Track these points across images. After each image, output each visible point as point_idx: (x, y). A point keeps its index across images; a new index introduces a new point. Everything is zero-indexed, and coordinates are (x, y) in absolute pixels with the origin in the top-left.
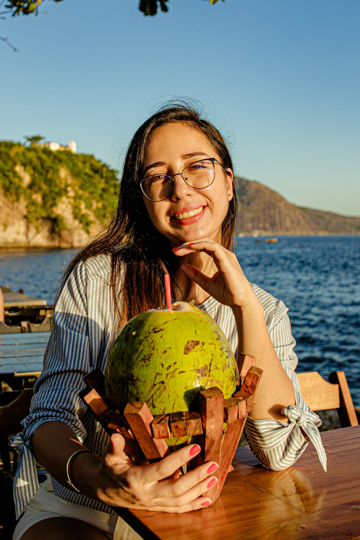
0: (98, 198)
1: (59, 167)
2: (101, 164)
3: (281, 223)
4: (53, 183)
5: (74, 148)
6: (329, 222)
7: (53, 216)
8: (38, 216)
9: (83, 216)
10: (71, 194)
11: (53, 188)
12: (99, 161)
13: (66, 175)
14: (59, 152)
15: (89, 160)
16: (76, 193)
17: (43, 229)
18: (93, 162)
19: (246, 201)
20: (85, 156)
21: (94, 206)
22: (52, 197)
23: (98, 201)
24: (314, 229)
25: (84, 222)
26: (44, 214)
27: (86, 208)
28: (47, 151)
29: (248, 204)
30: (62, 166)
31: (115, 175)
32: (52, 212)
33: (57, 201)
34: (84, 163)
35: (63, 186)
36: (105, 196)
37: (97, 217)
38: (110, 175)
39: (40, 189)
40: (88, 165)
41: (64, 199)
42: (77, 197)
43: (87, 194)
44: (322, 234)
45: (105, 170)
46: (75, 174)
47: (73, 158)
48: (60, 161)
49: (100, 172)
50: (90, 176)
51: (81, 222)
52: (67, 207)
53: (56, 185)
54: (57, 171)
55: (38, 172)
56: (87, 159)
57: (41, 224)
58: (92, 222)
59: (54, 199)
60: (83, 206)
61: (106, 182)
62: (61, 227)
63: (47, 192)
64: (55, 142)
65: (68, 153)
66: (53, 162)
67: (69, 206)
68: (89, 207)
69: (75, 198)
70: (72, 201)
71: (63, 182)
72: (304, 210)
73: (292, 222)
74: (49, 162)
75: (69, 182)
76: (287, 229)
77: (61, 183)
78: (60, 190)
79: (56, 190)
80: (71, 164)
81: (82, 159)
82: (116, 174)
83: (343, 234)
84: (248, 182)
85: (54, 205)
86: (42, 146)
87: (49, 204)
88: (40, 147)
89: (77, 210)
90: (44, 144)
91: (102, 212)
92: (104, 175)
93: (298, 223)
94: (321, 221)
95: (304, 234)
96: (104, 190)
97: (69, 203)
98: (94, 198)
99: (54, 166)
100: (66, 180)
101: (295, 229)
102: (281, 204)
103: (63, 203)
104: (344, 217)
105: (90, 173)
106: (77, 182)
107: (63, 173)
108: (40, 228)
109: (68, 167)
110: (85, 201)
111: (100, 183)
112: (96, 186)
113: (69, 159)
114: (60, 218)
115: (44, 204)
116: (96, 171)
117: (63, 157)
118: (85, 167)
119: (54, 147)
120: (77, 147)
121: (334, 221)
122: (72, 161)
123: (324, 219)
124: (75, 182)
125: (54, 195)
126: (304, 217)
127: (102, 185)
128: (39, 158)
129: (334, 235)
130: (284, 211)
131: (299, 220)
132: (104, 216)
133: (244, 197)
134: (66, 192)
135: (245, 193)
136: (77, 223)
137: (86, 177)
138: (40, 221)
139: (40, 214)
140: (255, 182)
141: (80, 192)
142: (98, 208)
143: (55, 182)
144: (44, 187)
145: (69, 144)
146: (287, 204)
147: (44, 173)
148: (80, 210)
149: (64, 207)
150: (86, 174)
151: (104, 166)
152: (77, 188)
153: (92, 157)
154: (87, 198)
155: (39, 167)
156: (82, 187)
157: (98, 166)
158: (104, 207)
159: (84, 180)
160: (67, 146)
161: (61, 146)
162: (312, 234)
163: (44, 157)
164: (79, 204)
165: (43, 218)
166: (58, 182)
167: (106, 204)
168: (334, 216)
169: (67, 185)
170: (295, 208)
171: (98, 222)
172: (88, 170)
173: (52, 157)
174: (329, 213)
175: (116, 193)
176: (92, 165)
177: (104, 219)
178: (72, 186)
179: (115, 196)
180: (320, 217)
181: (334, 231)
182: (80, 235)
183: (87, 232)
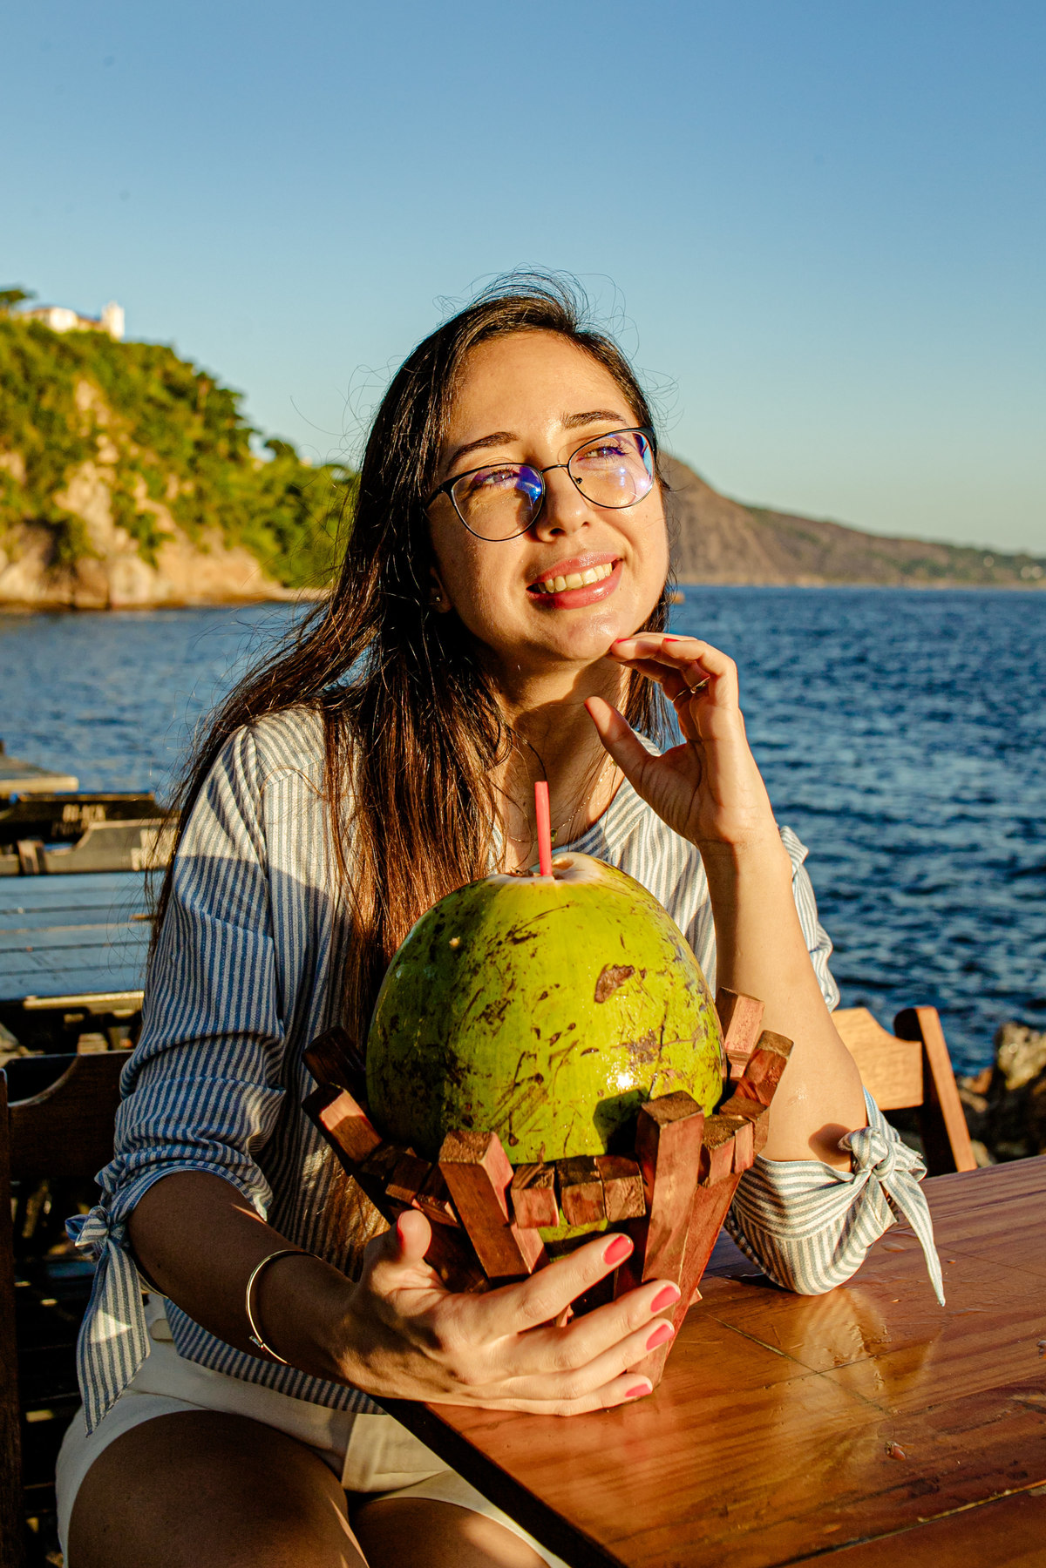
0: (182, 466)
1: (75, 377)
2: (194, 372)
3: (693, 550)
4: (57, 425)
5: (117, 326)
6: (827, 551)
7: (55, 516)
8: (14, 516)
9: (141, 517)
10: (108, 455)
11: (55, 438)
12: (188, 365)
13: (94, 402)
14: (75, 335)
15: (161, 359)
16: (122, 452)
17: (26, 552)
18: (171, 367)
20: (148, 349)
21: (173, 490)
22: (52, 462)
23: (183, 478)
24: (784, 569)
25: (144, 534)
26: (30, 511)
27: (150, 495)
28: (39, 333)
30: (84, 377)
31: (233, 405)
32: (53, 505)
33: (68, 473)
34: (146, 367)
35: (84, 432)
36: (203, 462)
37: (179, 520)
38: (218, 403)
39: (19, 438)
40: (156, 375)
41: (88, 469)
42: (125, 465)
43: (151, 458)
44: (806, 582)
45: (203, 389)
46: (121, 400)
47: (116, 353)
48: (78, 361)
49: (191, 396)
50: (162, 407)
51: (134, 534)
52: (94, 491)
53: (64, 430)
54: (69, 389)
55: (15, 392)
56: (155, 357)
57: (22, 540)
58: (164, 536)
59: (59, 470)
60: (140, 490)
61: (208, 424)
62: (76, 548)
63: (40, 448)
64: (64, 306)
65: (101, 341)
66: (59, 365)
67: (101, 489)
68: (158, 493)
69: (118, 467)
70: (109, 474)
71: (86, 420)
72: (758, 514)
73: (726, 546)
74: (45, 363)
75: (103, 420)
76: (711, 568)
77: (79, 424)
78: (77, 442)
79: (66, 443)
80: (108, 372)
81: (139, 357)
82: (235, 401)
83: (863, 585)
85: (58, 485)
86: (27, 319)
87: (43, 484)
88: (20, 323)
89: (123, 502)
90: (34, 312)
91: (195, 509)
92: (203, 403)
93: (742, 552)
94: (805, 547)
95: (759, 581)
96: (199, 446)
97: (102, 480)
98: (171, 469)
99: (61, 375)
100: (94, 415)
101: (731, 567)
102: (696, 498)
103: (86, 479)
104: (870, 538)
105: (163, 396)
106: (125, 423)
107: (86, 395)
108: (18, 550)
109: (101, 380)
110: (146, 477)
111: (189, 425)
112: (177, 437)
113: (104, 356)
114: (74, 523)
115: (31, 483)
116: (178, 391)
117: (87, 350)
118: (147, 381)
119: (62, 321)
120: (128, 322)
121: (841, 547)
122: (113, 362)
123: (814, 541)
124: (119, 421)
125: (59, 458)
126: (758, 535)
127: (196, 431)
128: (19, 353)
129: (838, 585)
130: (705, 517)
131: (743, 541)
132: (200, 520)
134: (94, 448)
136: (122, 537)
137: (149, 409)
138: (19, 530)
139: (19, 509)
141: (134, 451)
142: (182, 498)
143: (63, 419)
144: (32, 434)
145: (104, 314)
146: (714, 499)
147: (33, 396)
148: (132, 500)
149: (86, 491)
150: (150, 400)
151: (202, 377)
152: (123, 438)
153: (168, 352)
154: (152, 468)
155: (18, 377)
156: (138, 437)
157: (183, 377)
158: (200, 495)
159: (145, 417)
160: (97, 321)
161: (81, 318)
162: (779, 582)
163: (32, 348)
164: (130, 483)
165: (28, 523)
166: (70, 421)
167: (206, 485)
168: (844, 532)
169: (96, 431)
170: (733, 507)
171: (181, 536)
172: (156, 390)
173: (54, 350)
174: (825, 525)
175: (234, 457)
176: (167, 376)
177: (199, 529)
178: (112, 432)
179: (231, 465)
180: (803, 536)
181: (838, 575)
182: (130, 571)
183: (153, 563)
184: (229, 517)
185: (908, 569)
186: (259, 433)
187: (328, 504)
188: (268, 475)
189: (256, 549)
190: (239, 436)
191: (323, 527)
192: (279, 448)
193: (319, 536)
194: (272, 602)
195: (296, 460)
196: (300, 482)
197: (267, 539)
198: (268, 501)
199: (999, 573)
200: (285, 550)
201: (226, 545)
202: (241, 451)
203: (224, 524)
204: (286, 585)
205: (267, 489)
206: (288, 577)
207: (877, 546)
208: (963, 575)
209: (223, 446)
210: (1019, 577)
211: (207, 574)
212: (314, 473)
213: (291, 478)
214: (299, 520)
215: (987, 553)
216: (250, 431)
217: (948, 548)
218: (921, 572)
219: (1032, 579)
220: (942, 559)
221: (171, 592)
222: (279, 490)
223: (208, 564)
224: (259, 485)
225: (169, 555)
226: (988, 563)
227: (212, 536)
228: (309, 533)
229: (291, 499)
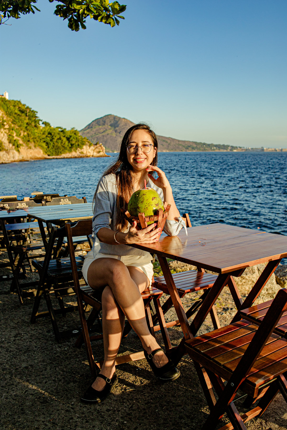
0: (24, 129)
2: (26, 107)
5: (7, 98)
6: (169, 144)
9: (15, 141)
10: (7, 127)
12: (24, 105)
13: (2, 114)
15: (18, 104)
16: (10, 126)
18: (20, 106)
19: (119, 131)
20: (15, 102)
21: (22, 135)
23: (24, 131)
25: (16, 145)
27: (17, 135)
29: (120, 133)
34: (14, 106)
35: (1, 121)
36: (29, 128)
37: (24, 141)
38: (32, 114)
40: (17, 108)
41: (2, 130)
43: (17, 127)
44: (164, 151)
45: (28, 111)
46: (9, 114)
47: (7, 103)
49: (25, 112)
50: (19, 115)
51: (14, 145)
52: (4, 135)
56: (17, 103)
58: (20, 145)
60: (14, 134)
61: (29, 119)
62: (1, 148)
65: (4, 100)
67: (5, 135)
68: (19, 135)
69: (9, 129)
70: (7, 131)
71: (1, 119)
75: (5, 119)
80: (6, 108)
81: (13, 104)
82: (36, 113)
83: (178, 152)
84: (120, 118)
91: (27, 139)
92: (28, 115)
96: (28, 124)
97: (5, 132)
98: (21, 130)
100: (3, 117)
103: (2, 132)
104: (179, 141)
105: (19, 113)
106: (10, 119)
109: (4, 110)
110: (15, 132)
111: (25, 119)
112: (22, 122)
113: (4, 104)
116: (22, 112)
118: (15, 109)
120: (9, 96)
121: (172, 143)
122: (7, 105)
123: (167, 142)
124: (9, 119)
127: (27, 121)
129: (172, 152)
132: (29, 141)
133: (117, 128)
134: (3, 125)
135: (118, 126)
136: (11, 145)
137: (16, 116)
140: (124, 118)
141: (13, 125)
142: (24, 136)
145: (4, 94)
148: (13, 137)
149: (2, 135)
150: (16, 113)
151: (27, 108)
152: (10, 123)
153: (19, 102)
154: (17, 129)
156: (12, 122)
157: (23, 108)
158: (28, 135)
159: (15, 118)
164: (12, 133)
167: (30, 133)
168: (173, 140)
169: (4, 121)
171: (24, 145)
172: (17, 111)
175: (36, 126)
176: (19, 108)
177: (28, 143)
178: (7, 121)
179: (35, 128)
180: (164, 141)
181: (172, 149)
182: (13, 153)
183: (18, 151)
184: (35, 140)
185: (187, 148)
186: (41, 121)
187: (58, 137)
188: (43, 131)
189: (42, 147)
190: (37, 122)
191: (57, 142)
192: (46, 124)
193: (56, 144)
194: (46, 159)
195: (50, 127)
196: (51, 132)
197: (44, 145)
198: (44, 136)
199: (207, 148)
200: (48, 147)
201: (35, 147)
202: (38, 125)
203: (34, 142)
204: (49, 155)
205: (44, 134)
206: (50, 154)
207: (180, 143)
208: (199, 149)
209: (33, 124)
210: (212, 150)
211: (31, 153)
212: (54, 129)
213: (49, 130)
214: (51, 140)
215: (204, 144)
216: (40, 120)
217: (196, 143)
218: (190, 148)
219: (214, 150)
220: (195, 146)
221: (23, 157)
222: (47, 134)
223: (31, 151)
224: (42, 133)
225: (22, 149)
226: (205, 146)
227: (32, 145)
228: (54, 143)
229: (49, 136)
